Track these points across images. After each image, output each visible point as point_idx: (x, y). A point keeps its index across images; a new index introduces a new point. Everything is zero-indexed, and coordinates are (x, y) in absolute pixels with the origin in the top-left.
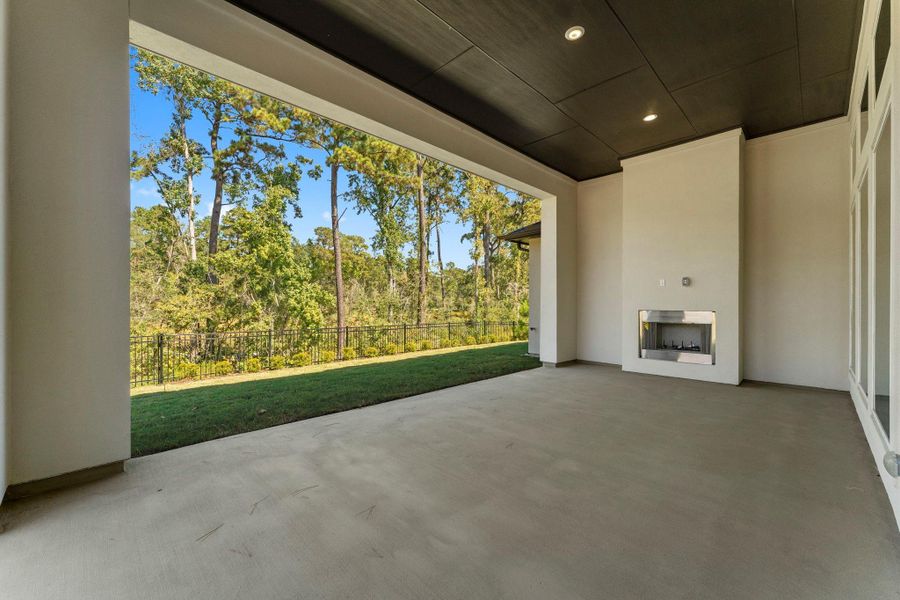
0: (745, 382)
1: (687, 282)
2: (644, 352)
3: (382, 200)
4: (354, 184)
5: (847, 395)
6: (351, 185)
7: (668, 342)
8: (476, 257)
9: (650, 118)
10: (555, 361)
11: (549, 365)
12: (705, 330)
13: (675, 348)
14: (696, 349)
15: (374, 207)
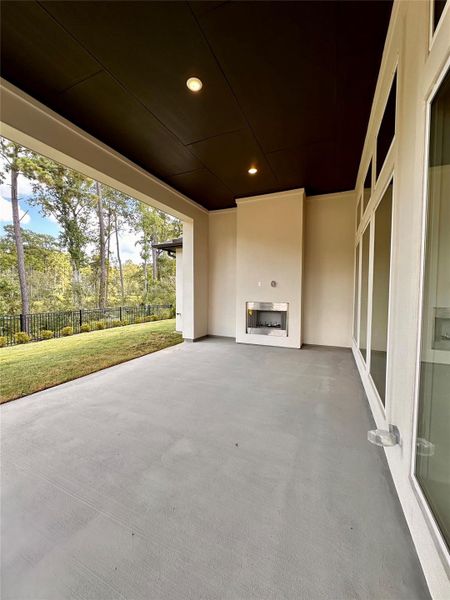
0: (303, 346)
1: (274, 284)
2: (249, 329)
3: (64, 207)
4: (38, 192)
5: (350, 350)
6: (35, 192)
7: (263, 322)
8: (145, 257)
9: (253, 171)
10: (193, 338)
11: (188, 340)
12: (283, 314)
13: (267, 326)
14: (278, 326)
15: (59, 213)
